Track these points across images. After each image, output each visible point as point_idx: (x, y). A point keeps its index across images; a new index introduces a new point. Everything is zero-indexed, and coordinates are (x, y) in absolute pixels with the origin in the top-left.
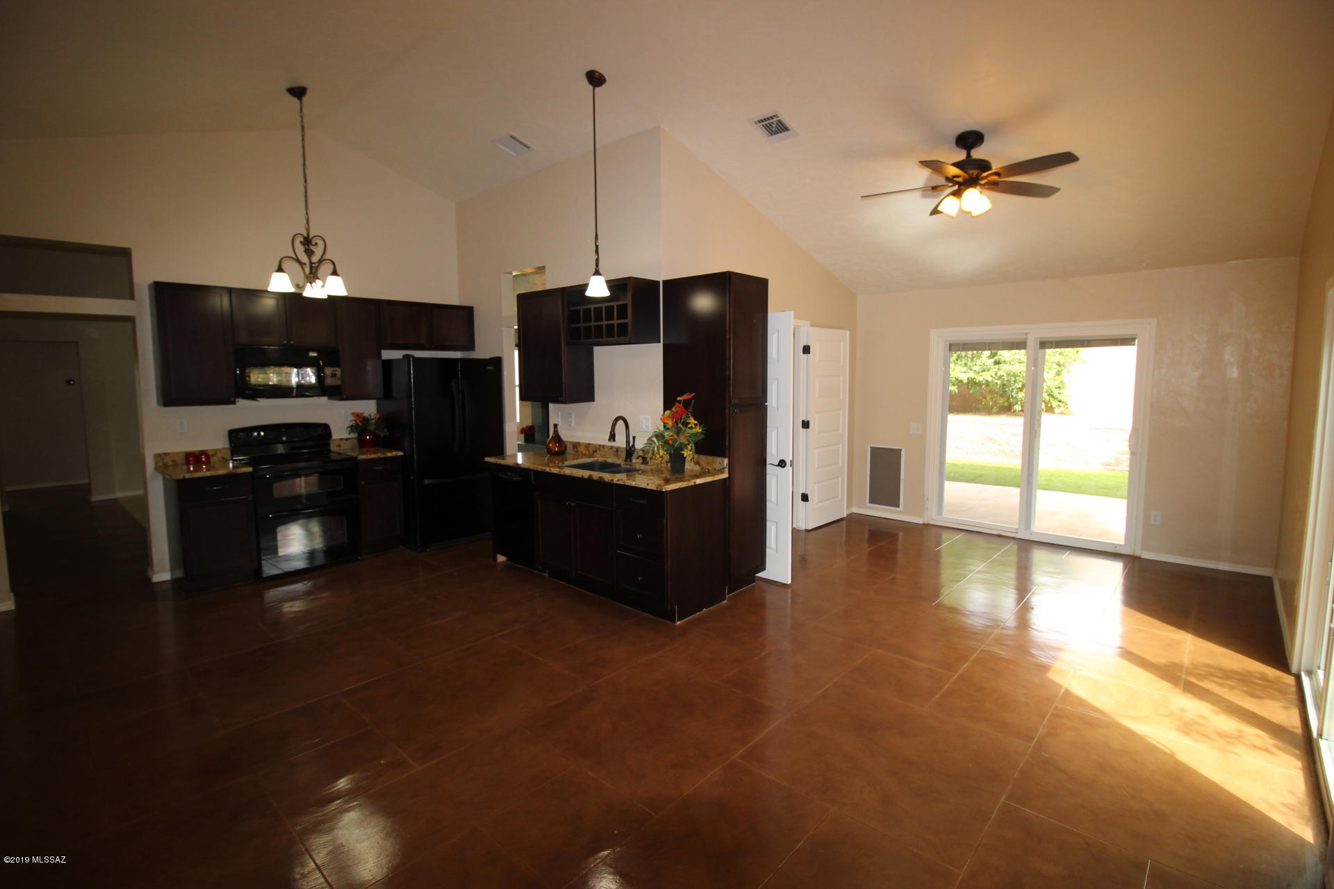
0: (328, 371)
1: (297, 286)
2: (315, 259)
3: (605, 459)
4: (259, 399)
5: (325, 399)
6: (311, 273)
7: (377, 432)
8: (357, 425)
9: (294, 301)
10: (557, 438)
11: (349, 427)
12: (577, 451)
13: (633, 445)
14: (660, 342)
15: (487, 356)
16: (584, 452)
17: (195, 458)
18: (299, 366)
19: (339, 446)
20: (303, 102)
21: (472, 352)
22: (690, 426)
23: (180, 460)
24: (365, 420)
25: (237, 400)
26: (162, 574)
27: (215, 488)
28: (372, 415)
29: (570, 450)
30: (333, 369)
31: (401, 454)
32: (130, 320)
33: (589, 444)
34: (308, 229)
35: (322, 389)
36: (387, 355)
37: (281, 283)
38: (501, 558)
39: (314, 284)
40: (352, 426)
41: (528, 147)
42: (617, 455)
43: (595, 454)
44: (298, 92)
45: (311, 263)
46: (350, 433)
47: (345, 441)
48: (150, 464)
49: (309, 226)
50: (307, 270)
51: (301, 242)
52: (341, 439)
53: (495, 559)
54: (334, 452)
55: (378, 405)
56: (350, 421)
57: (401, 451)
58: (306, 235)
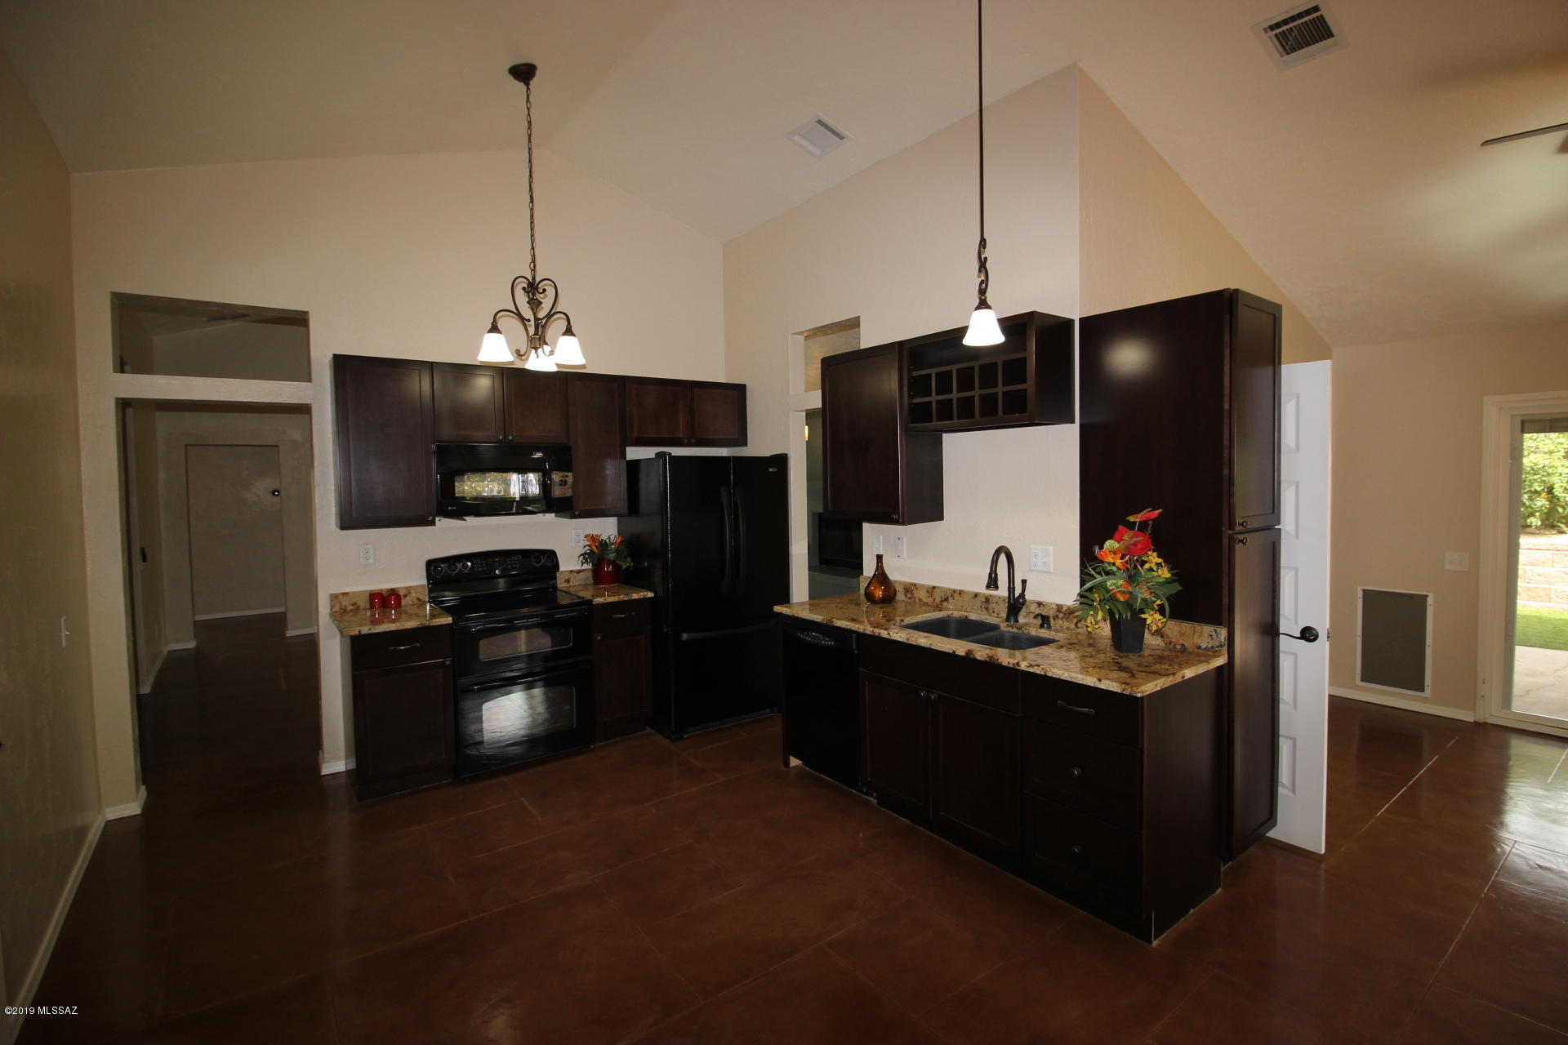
0: (556, 477)
1: (518, 353)
2: (542, 314)
3: (966, 614)
4: (465, 518)
5: (551, 516)
6: (536, 333)
7: (618, 562)
8: (592, 551)
9: (513, 378)
10: (881, 576)
11: (581, 555)
12: (912, 597)
13: (1022, 595)
14: (1073, 421)
15: (767, 452)
16: (925, 600)
17: (384, 601)
18: (522, 470)
19: (568, 581)
20: (530, 87)
21: (744, 448)
22: (1147, 566)
23: (364, 603)
24: (603, 545)
25: (437, 519)
26: (336, 762)
27: (402, 648)
28: (612, 538)
29: (900, 596)
30: (562, 474)
31: (650, 595)
32: (304, 410)
33: (934, 587)
34: (534, 270)
35: (548, 502)
36: (634, 453)
37: (495, 350)
38: (794, 762)
39: (540, 350)
40: (585, 553)
41: (841, 138)
42: (987, 609)
43: (945, 604)
44: (524, 73)
45: (536, 319)
46: (583, 563)
47: (575, 575)
48: (324, 609)
49: (535, 266)
50: (532, 331)
51: (524, 289)
52: (571, 571)
53: (787, 763)
54: (561, 591)
55: (619, 523)
56: (581, 546)
57: (651, 590)
58: (530, 279)
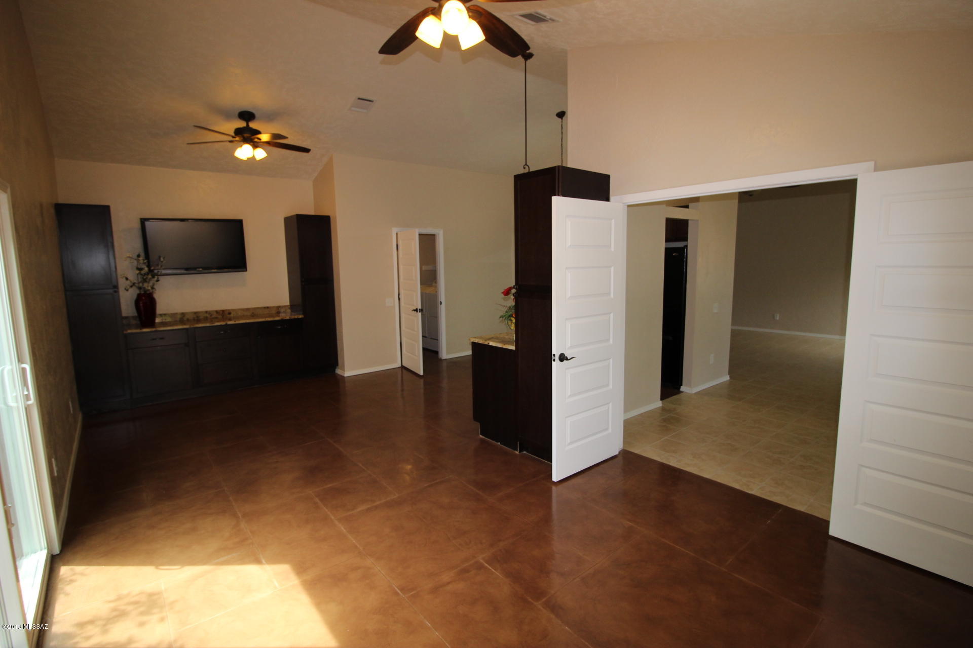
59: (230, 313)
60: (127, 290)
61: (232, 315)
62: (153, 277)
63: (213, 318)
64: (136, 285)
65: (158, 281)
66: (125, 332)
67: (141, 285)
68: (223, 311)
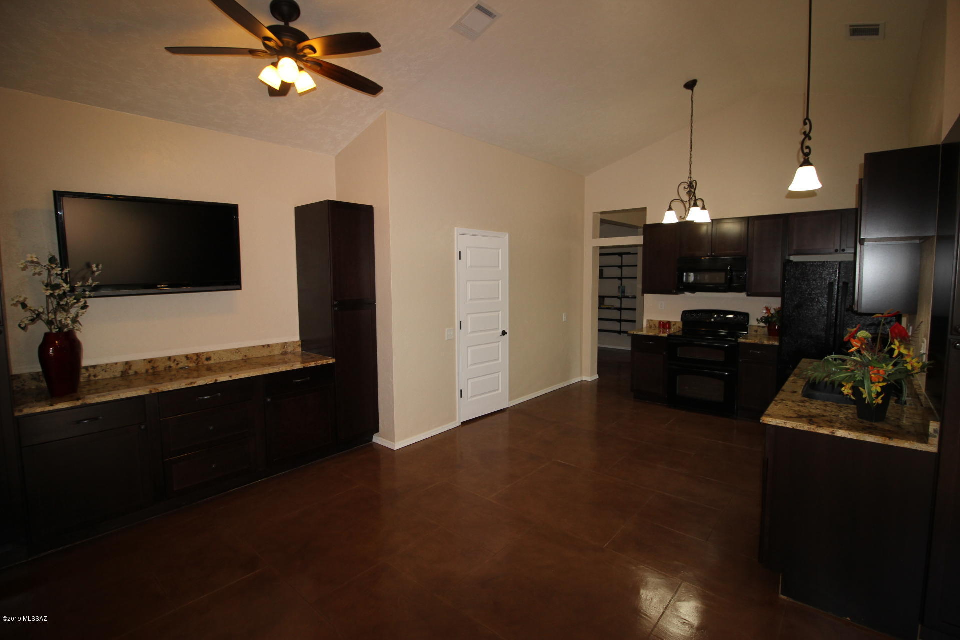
0: (735, 274)
11: (763, 318)
17: (664, 326)
19: (757, 331)
24: (773, 314)
34: (691, 177)
35: (730, 287)
44: (691, 85)
46: (763, 323)
47: (761, 329)
48: (645, 325)
51: (684, 188)
52: (758, 326)
56: (763, 313)
59: (209, 359)
60: (24, 329)
61: (212, 362)
62: (78, 301)
63: (182, 369)
64: (45, 317)
65: (85, 307)
66: (17, 414)
67: (52, 316)
68: (198, 355)
